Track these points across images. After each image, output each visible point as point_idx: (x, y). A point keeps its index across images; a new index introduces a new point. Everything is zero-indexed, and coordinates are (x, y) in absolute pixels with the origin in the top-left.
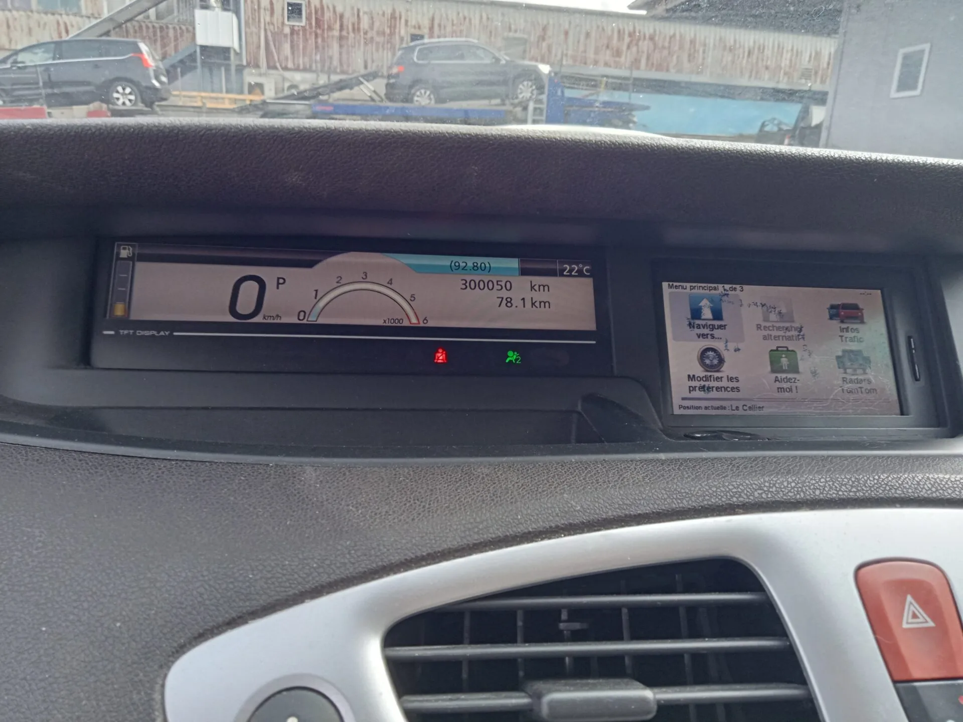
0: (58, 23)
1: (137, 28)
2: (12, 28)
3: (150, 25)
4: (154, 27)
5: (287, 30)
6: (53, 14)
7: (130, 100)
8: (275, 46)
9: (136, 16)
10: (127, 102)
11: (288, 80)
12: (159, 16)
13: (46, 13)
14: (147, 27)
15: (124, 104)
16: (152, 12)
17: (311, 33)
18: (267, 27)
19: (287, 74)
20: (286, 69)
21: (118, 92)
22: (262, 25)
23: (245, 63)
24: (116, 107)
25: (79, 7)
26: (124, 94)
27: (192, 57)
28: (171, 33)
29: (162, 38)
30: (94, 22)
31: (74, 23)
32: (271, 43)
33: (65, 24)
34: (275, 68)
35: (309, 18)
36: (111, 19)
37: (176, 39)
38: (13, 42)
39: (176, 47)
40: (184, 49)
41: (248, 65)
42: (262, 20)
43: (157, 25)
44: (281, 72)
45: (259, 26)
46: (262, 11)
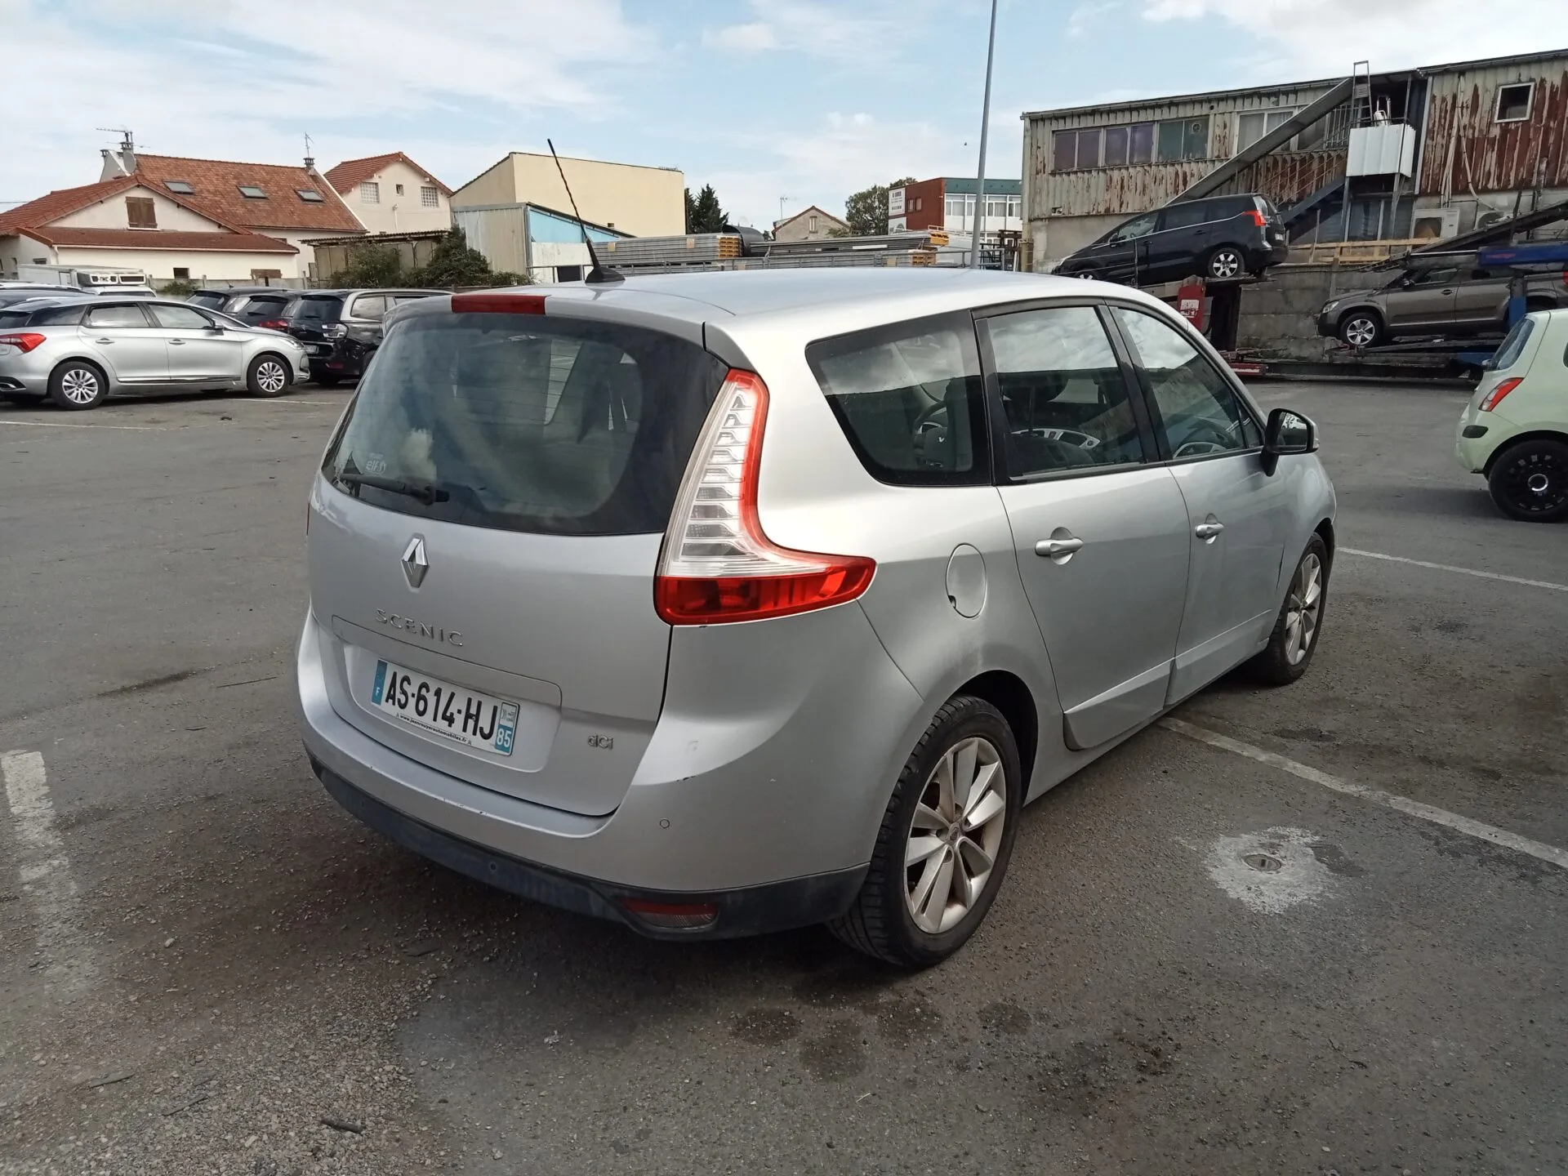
0: (1177, 173)
1: (1270, 165)
2: (1126, 188)
3: (1288, 158)
4: (1293, 160)
5: (1496, 132)
6: (1173, 165)
7: (1232, 270)
8: (1470, 158)
9: (1270, 151)
10: (1228, 272)
11: (1484, 207)
12: (1302, 145)
13: (1165, 165)
14: (1285, 161)
15: (1224, 274)
16: (1294, 140)
17: (1537, 130)
18: (1462, 133)
19: (1486, 199)
20: (1485, 191)
21: (1219, 261)
22: (1454, 131)
23: (1417, 192)
24: (1214, 280)
25: (1204, 152)
26: (1226, 262)
27: (1338, 194)
28: (1315, 166)
29: (1302, 173)
30: (1219, 166)
31: (1195, 172)
32: (1465, 156)
33: (1185, 174)
34: (1466, 192)
35: (1537, 109)
36: (1238, 160)
37: (1321, 171)
38: (1124, 206)
39: (1320, 180)
40: (1330, 183)
41: (1423, 193)
42: (1455, 124)
43: (1297, 157)
44: (1475, 196)
45: (1449, 135)
46: (1458, 111)
